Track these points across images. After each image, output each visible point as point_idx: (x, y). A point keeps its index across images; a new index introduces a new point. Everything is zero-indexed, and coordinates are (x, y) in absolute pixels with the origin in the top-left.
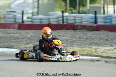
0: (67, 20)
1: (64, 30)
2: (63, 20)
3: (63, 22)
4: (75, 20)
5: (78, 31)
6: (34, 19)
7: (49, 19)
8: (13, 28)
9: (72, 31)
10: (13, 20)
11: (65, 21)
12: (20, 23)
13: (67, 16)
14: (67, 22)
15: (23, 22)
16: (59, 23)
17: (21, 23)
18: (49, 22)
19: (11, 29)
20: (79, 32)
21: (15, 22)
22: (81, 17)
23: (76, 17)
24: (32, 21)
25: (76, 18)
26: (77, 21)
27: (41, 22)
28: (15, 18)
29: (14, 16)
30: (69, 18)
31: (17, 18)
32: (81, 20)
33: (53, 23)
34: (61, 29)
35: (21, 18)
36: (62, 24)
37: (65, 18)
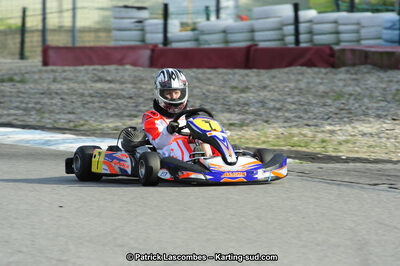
0: (311, 32)
1: (298, 69)
2: (297, 33)
3: (297, 42)
4: (337, 33)
5: (343, 69)
6: (203, 33)
7: (252, 31)
8: (134, 64)
9: (323, 70)
10: (136, 34)
11: (303, 37)
12: (156, 46)
13: (310, 21)
14: (311, 41)
15: (166, 41)
16: (285, 44)
17: (161, 46)
18: (252, 40)
19: (128, 67)
20: (348, 72)
21: (143, 40)
22: (358, 24)
23: (340, 22)
24: (197, 40)
25: (342, 28)
26: (343, 36)
27: (227, 42)
28: (142, 30)
29: (140, 22)
30: (317, 27)
31: (148, 28)
32: (357, 32)
33: (262, 45)
34: (290, 64)
35: (161, 28)
36: (293, 46)
37: (303, 27)
